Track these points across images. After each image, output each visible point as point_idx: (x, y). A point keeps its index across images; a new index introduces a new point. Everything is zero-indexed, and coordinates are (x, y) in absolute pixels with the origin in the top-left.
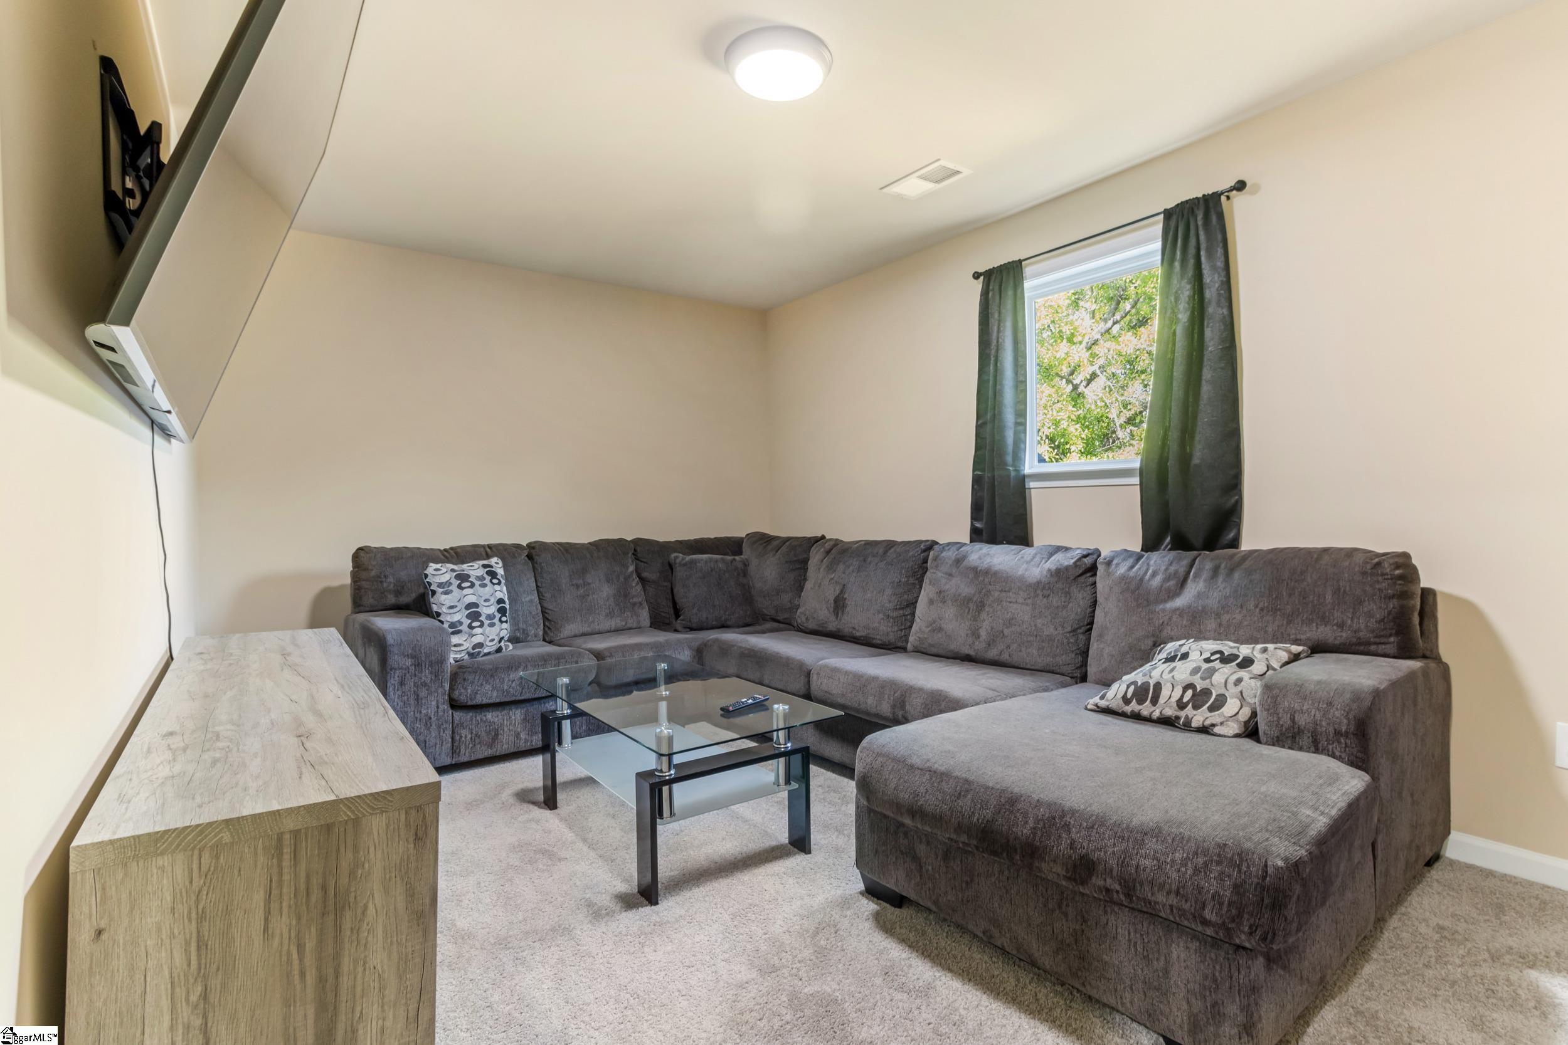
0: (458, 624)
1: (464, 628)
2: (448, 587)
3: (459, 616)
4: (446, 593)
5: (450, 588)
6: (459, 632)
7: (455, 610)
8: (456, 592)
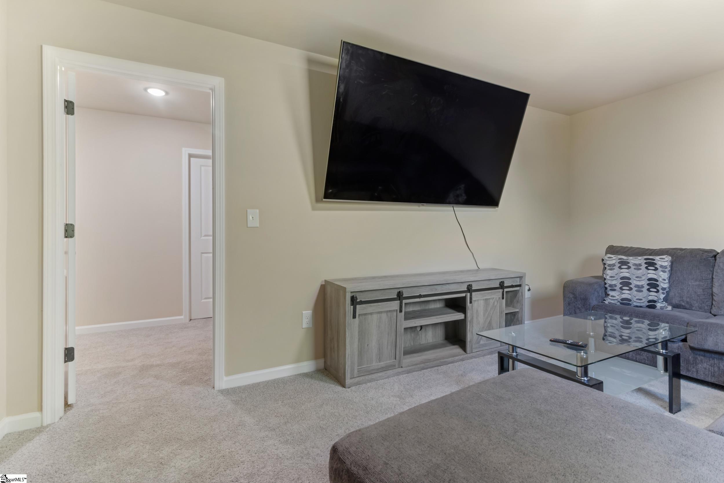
0: (614, 286)
1: (617, 288)
2: (613, 267)
3: (617, 283)
4: (611, 269)
5: (614, 267)
6: (614, 290)
7: (613, 279)
8: (616, 270)
